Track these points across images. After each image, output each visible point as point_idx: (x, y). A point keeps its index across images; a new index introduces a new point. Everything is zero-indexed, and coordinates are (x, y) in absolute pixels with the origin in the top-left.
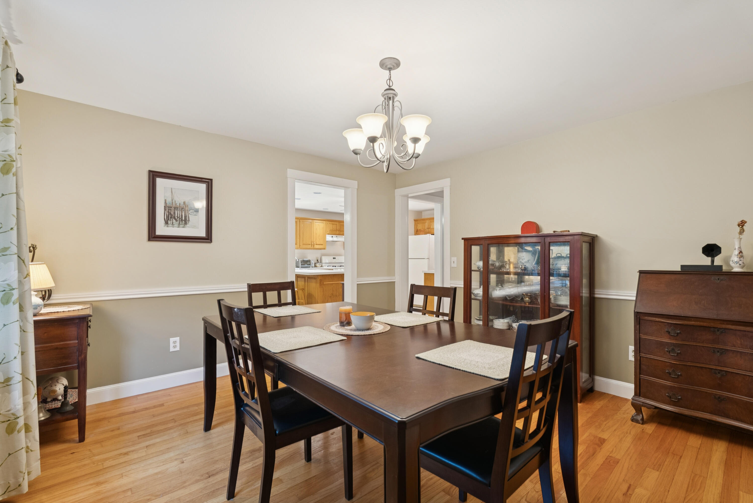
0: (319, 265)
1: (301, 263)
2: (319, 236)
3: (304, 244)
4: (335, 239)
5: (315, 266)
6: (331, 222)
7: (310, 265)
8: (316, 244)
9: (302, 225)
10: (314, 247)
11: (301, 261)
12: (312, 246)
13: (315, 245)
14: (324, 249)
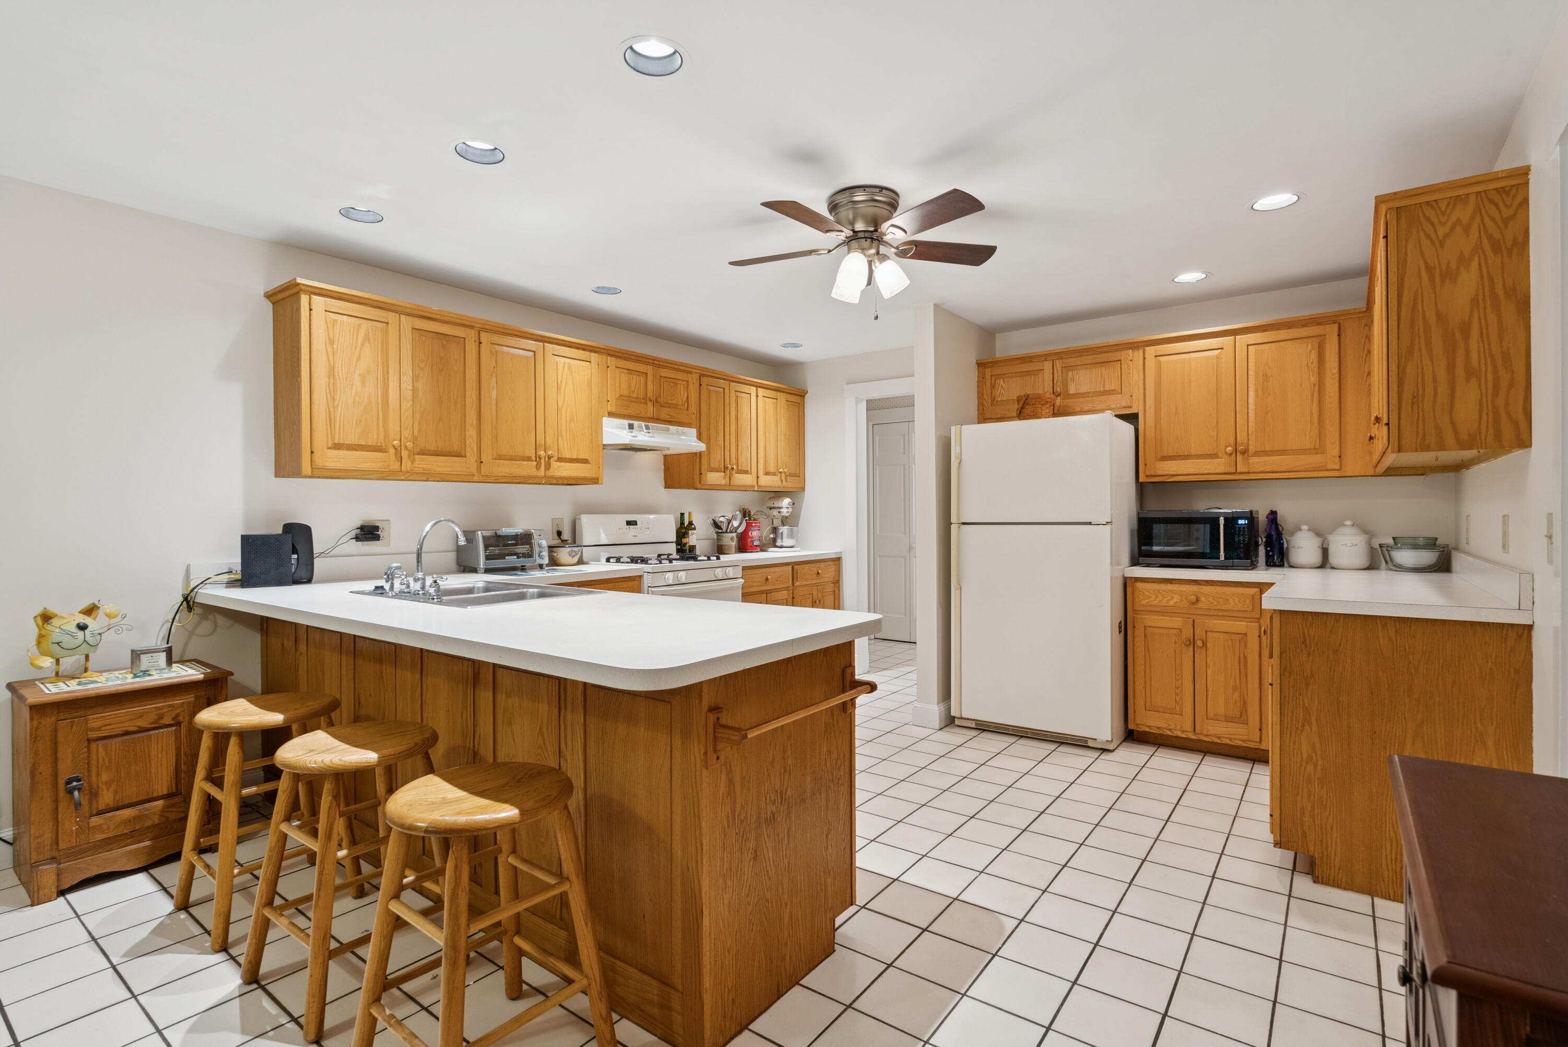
0: (570, 554)
1: (486, 547)
2: (572, 420)
3: (500, 457)
4: (641, 437)
5: (554, 562)
6: (622, 363)
7: (530, 555)
8: (560, 460)
9: (487, 362)
10: (551, 473)
11: (484, 537)
12: (538, 467)
13: (555, 464)
14: (595, 481)
